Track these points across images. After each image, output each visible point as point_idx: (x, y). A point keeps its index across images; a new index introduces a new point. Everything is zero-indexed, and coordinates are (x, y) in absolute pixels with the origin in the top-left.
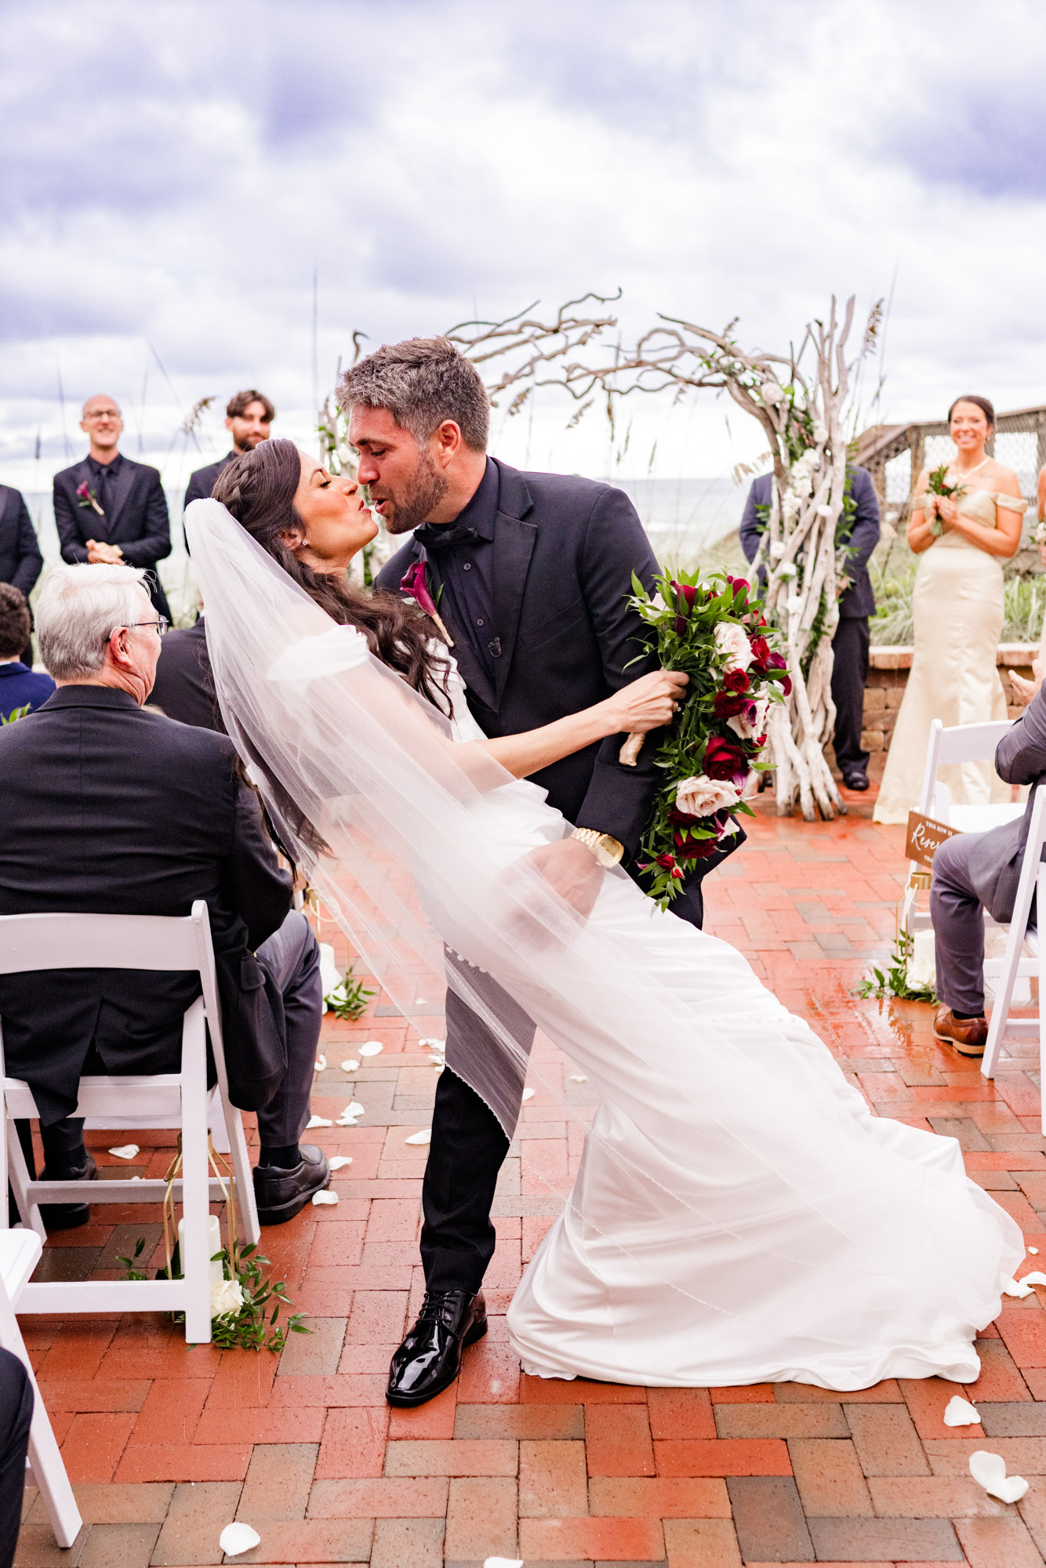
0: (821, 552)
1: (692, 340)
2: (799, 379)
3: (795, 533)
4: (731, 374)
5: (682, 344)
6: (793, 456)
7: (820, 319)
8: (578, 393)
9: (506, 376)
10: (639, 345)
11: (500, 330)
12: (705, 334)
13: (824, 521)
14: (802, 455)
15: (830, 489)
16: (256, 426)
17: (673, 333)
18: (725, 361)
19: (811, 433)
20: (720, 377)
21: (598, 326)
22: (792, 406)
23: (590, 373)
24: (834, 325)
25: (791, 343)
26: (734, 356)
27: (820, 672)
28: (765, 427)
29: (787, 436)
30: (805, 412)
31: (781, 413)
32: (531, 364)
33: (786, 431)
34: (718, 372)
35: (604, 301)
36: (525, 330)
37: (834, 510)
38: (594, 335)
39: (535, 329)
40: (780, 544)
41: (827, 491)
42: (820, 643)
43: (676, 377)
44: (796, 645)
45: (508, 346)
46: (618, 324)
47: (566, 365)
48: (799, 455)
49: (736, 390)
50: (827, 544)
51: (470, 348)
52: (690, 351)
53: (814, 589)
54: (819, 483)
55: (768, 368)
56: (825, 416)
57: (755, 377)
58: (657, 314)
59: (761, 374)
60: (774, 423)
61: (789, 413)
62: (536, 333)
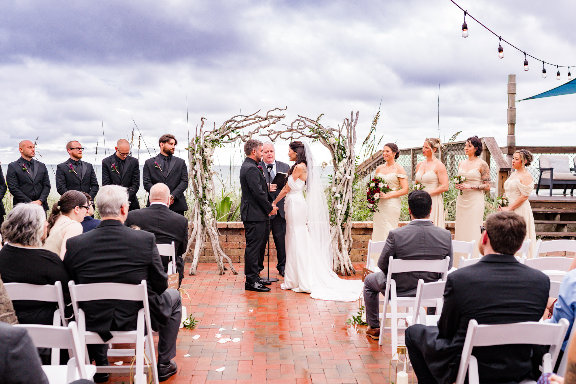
0: (348, 190)
1: (308, 123)
2: (341, 137)
3: (340, 184)
4: (320, 134)
5: (305, 124)
6: (339, 160)
7: (348, 118)
8: (272, 139)
9: (250, 132)
10: (292, 124)
11: (248, 118)
12: (312, 121)
13: (349, 180)
15: (351, 171)
17: (302, 121)
18: (318, 130)
19: (345, 153)
20: (317, 135)
21: (279, 118)
22: (339, 145)
23: (276, 132)
24: (352, 120)
25: (339, 125)
26: (321, 129)
27: (348, 228)
28: (331, 151)
29: (338, 154)
30: (343, 146)
31: (335, 146)
32: (258, 129)
33: (337, 152)
34: (316, 133)
35: (281, 110)
36: (256, 118)
37: (352, 177)
38: (278, 121)
39: (259, 118)
40: (335, 188)
41: (350, 171)
42: (348, 219)
43: (303, 135)
44: (340, 219)
45: (251, 124)
46: (285, 117)
47: (269, 130)
48: (341, 160)
49: (321, 139)
50: (350, 188)
51: (238, 124)
52: (307, 127)
53: (346, 202)
54: (347, 169)
55: (332, 133)
56: (349, 148)
57: (327, 135)
58: (297, 115)
59: (329, 135)
60: (333, 149)
61: (338, 147)
62: (259, 120)
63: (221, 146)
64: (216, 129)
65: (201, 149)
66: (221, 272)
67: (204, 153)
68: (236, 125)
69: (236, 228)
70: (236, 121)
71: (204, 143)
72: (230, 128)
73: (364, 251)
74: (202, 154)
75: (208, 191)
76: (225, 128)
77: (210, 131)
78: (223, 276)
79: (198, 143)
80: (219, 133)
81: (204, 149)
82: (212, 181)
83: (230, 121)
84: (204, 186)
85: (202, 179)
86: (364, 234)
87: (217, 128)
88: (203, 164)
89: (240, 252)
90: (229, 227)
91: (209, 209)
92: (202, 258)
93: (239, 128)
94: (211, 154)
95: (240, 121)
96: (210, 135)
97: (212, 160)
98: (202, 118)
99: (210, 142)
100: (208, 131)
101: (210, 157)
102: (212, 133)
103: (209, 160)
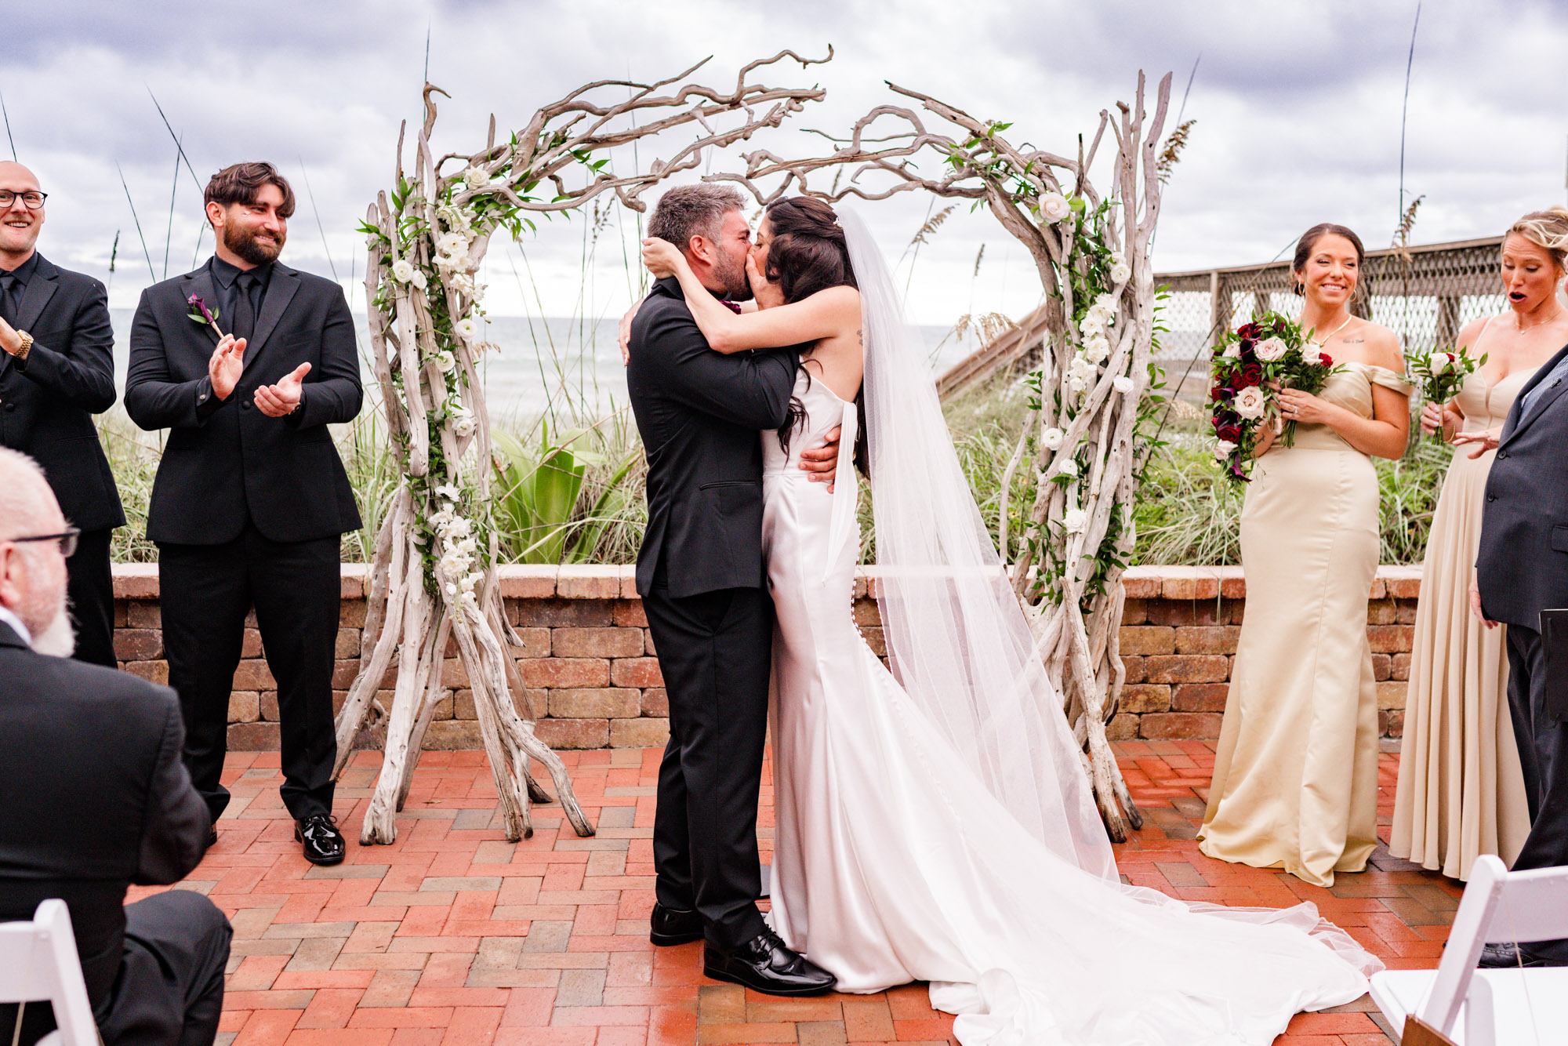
0: (1116, 445)
1: (936, 124)
2: (1088, 192)
3: (1079, 415)
4: (993, 178)
5: (921, 130)
6: (1080, 303)
7: (1125, 103)
8: (764, 196)
9: (658, 164)
10: (857, 130)
11: (650, 96)
12: (955, 116)
13: (1121, 395)
14: (1092, 301)
15: (1131, 353)
16: (272, 222)
17: (906, 114)
18: (984, 158)
19: (1106, 270)
20: (977, 183)
21: (798, 99)
22: (1079, 231)
23: (785, 165)
24: (1142, 114)
25: (1080, 136)
26: (998, 151)
27: (1106, 616)
28: (1038, 258)
29: (1072, 272)
30: (1098, 239)
31: (1064, 238)
32: (696, 148)
33: (1070, 266)
34: (973, 174)
35: (806, 63)
36: (688, 98)
37: (1136, 385)
38: (790, 113)
39: (703, 98)
40: (1054, 430)
41: (1128, 357)
42: (1109, 576)
43: (909, 178)
44: (1077, 580)
45: (663, 122)
46: (827, 98)
47: (748, 153)
48: (1087, 301)
49: (999, 202)
50: (1123, 433)
51: (604, 121)
52: (931, 143)
53: (1103, 499)
54: (1115, 343)
55: (1047, 171)
56: (1126, 246)
57: (1028, 183)
58: (886, 82)
59: (1037, 179)
60: (1051, 252)
61: (1074, 239)
62: (704, 105)
63: (516, 228)
64: (497, 145)
65: (423, 238)
66: (516, 827)
67: (437, 259)
68: (594, 128)
69: (593, 596)
70: (591, 110)
71: (437, 206)
72: (564, 140)
73: (1147, 694)
74: (425, 261)
75: (458, 438)
76: (541, 141)
77: (471, 154)
78: (523, 845)
79: (408, 207)
80: (510, 167)
81: (435, 239)
82: (476, 392)
83: (565, 107)
84: (438, 416)
85: (426, 384)
86: (1148, 623)
87: (502, 140)
88: (431, 312)
89: (610, 701)
90: (563, 592)
91: (461, 526)
93: (606, 142)
94: (470, 263)
95: (611, 109)
96: (468, 173)
97: (478, 289)
98: (429, 87)
99: (463, 207)
100: (458, 154)
101: (467, 277)
102: (476, 166)
103: (461, 293)
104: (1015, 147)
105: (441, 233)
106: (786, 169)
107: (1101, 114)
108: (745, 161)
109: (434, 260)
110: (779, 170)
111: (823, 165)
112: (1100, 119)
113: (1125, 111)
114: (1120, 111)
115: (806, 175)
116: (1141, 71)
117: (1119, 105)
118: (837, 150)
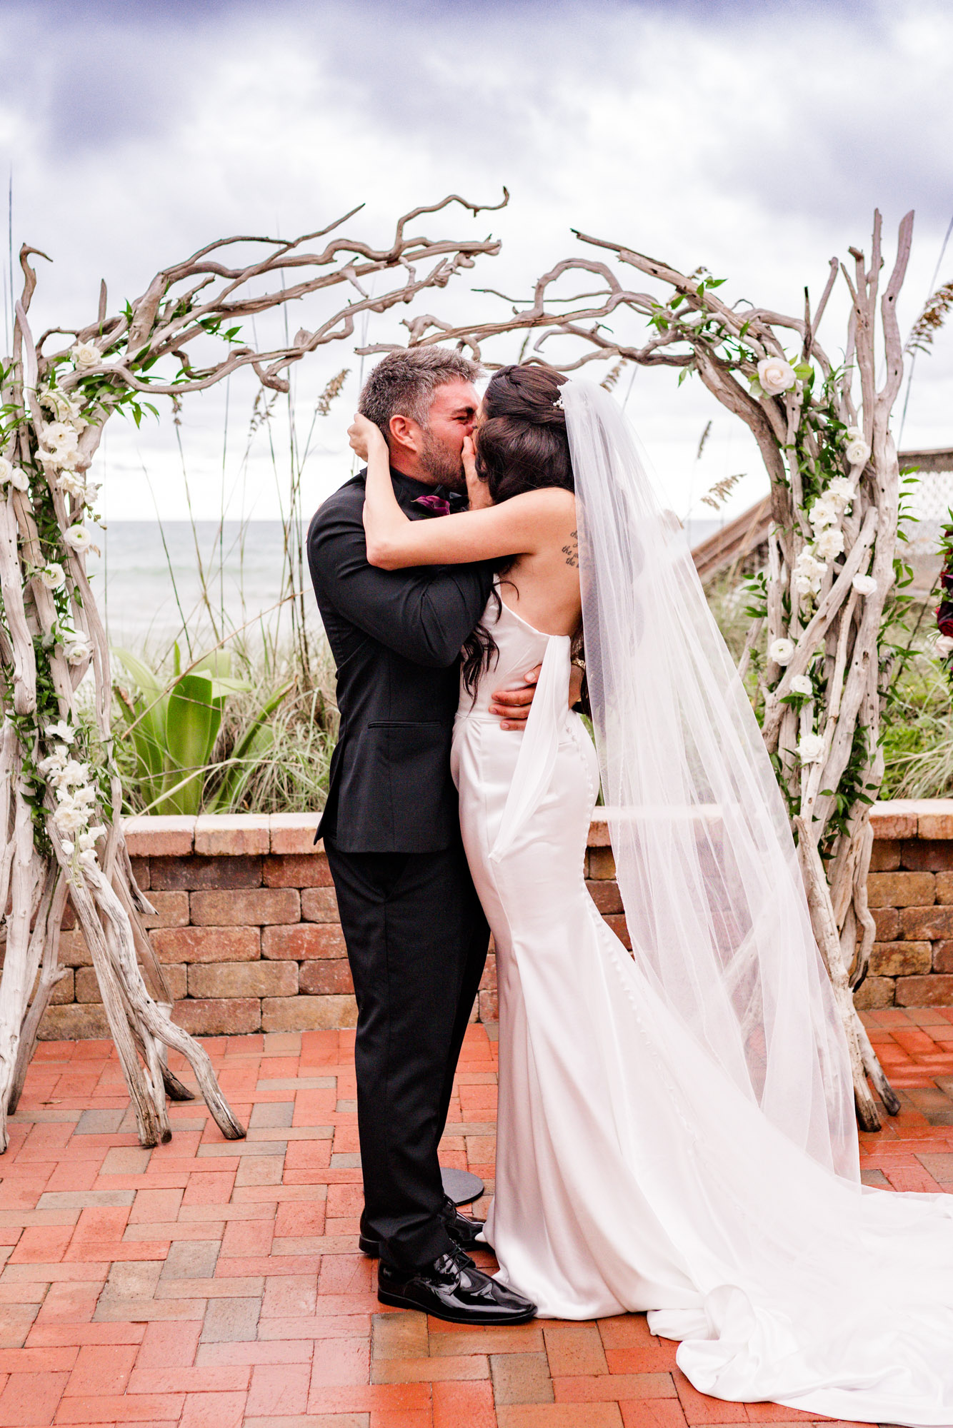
0: (857, 657)
1: (632, 280)
2: (817, 356)
3: (812, 623)
4: (703, 342)
5: (615, 286)
6: (810, 488)
7: (859, 249)
9: (303, 334)
10: (540, 288)
11: (292, 253)
12: (656, 269)
13: (862, 599)
14: (825, 486)
15: (873, 546)
17: (597, 268)
18: (692, 319)
19: (842, 449)
20: (684, 348)
21: (468, 253)
22: (808, 402)
23: (455, 332)
24: (879, 263)
25: (806, 289)
26: (708, 310)
27: (851, 862)
28: (760, 436)
29: (800, 453)
30: (829, 412)
31: (789, 412)
32: (347, 314)
33: (799, 443)
34: (679, 338)
35: (477, 210)
36: (337, 256)
37: (880, 585)
38: (459, 269)
39: (354, 255)
40: (783, 641)
41: (869, 551)
42: (853, 814)
43: (603, 345)
44: (814, 819)
45: (307, 285)
46: (502, 251)
47: (410, 319)
48: (819, 487)
49: (710, 370)
50: (866, 642)
51: (236, 285)
52: (628, 301)
53: (844, 722)
54: (854, 536)
55: (767, 332)
56: (864, 420)
57: (745, 347)
58: (573, 231)
59: (755, 342)
60: (775, 428)
61: (802, 413)
62: (356, 263)
63: (137, 413)
64: (109, 316)
65: (23, 429)
66: (151, 1130)
67: (41, 454)
68: (225, 294)
69: (238, 852)
70: (220, 272)
71: (39, 391)
72: (189, 309)
73: (903, 953)
74: (27, 457)
75: (71, 668)
76: (162, 310)
77: (78, 329)
78: (160, 1151)
79: (6, 393)
80: (125, 342)
81: (38, 430)
82: (92, 612)
83: (190, 269)
84: (46, 642)
85: (31, 604)
86: (902, 868)
87: (115, 310)
88: (35, 517)
89: (262, 976)
90: (202, 848)
91: (77, 771)
92: (62, 1015)
93: (240, 309)
94: (80, 458)
95: (245, 270)
96: (76, 350)
97: (91, 489)
98: (26, 249)
99: (71, 391)
100: (63, 328)
101: (77, 475)
102: (84, 341)
103: (70, 495)
104: (729, 305)
105: (45, 423)
106: (456, 337)
107: (831, 263)
108: (406, 329)
109: (38, 455)
110: (447, 338)
111: (500, 331)
112: (829, 269)
113: (859, 258)
114: (853, 259)
115: (480, 344)
116: (877, 210)
117: (852, 251)
118: (516, 313)
